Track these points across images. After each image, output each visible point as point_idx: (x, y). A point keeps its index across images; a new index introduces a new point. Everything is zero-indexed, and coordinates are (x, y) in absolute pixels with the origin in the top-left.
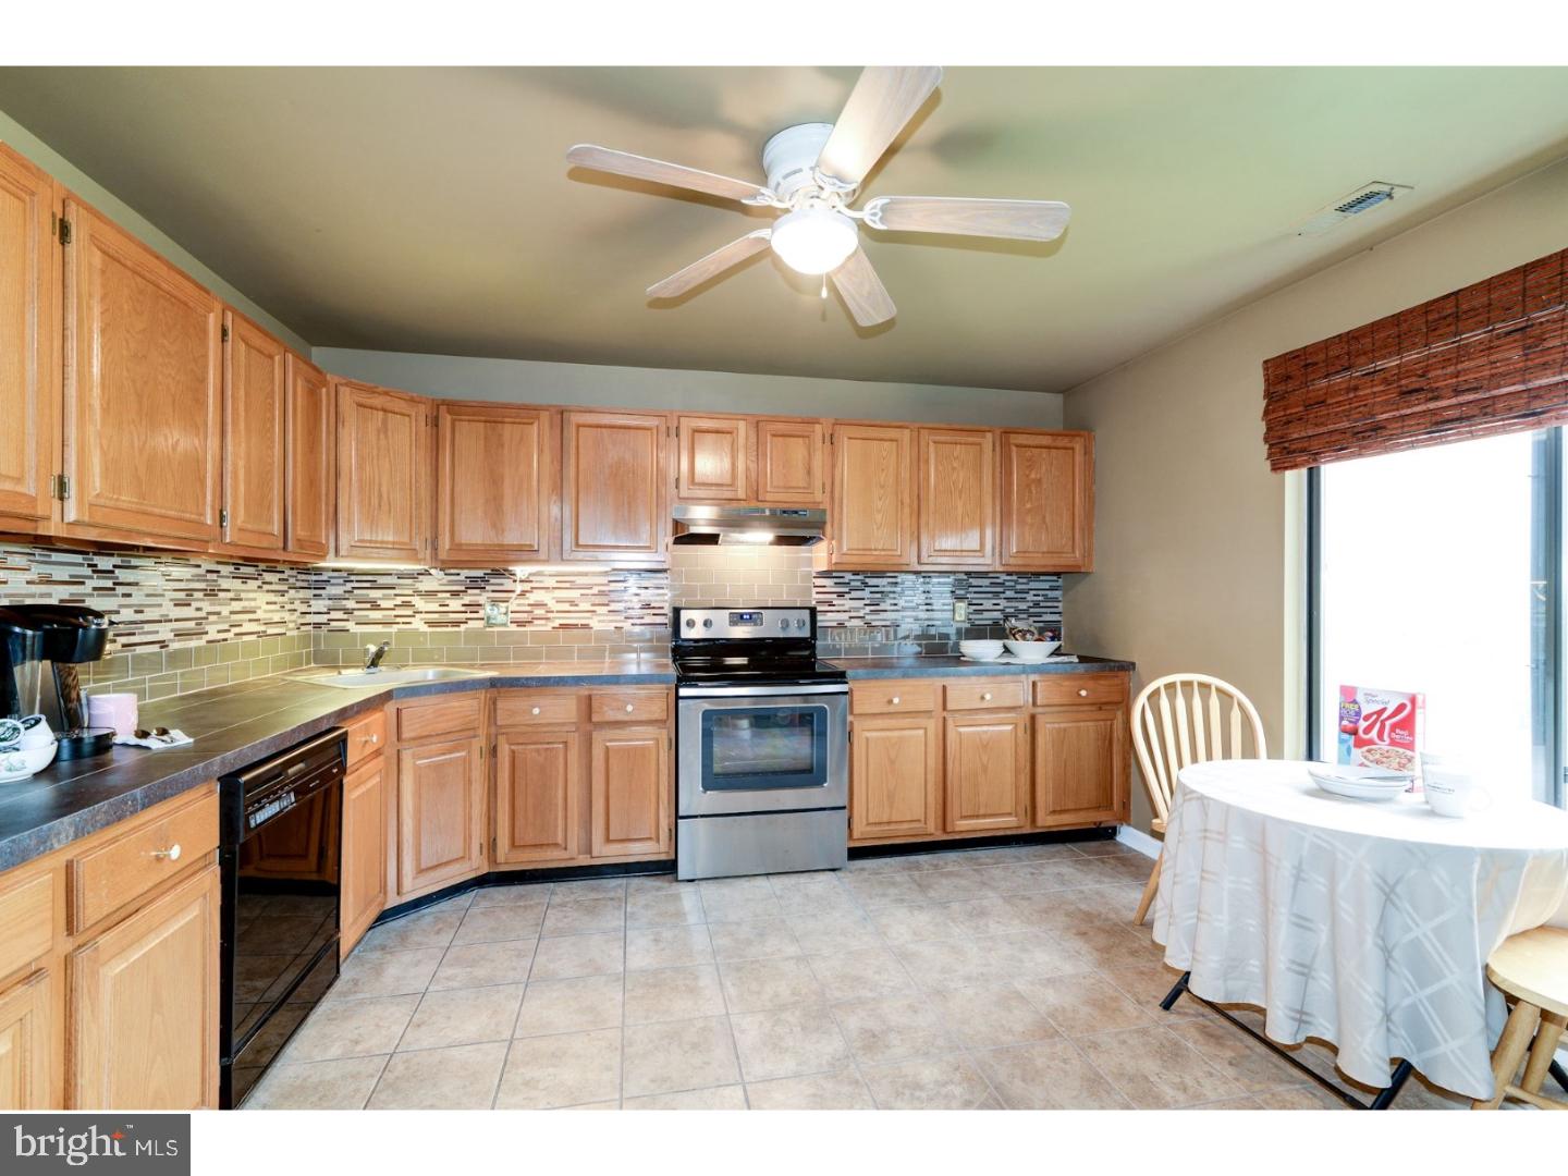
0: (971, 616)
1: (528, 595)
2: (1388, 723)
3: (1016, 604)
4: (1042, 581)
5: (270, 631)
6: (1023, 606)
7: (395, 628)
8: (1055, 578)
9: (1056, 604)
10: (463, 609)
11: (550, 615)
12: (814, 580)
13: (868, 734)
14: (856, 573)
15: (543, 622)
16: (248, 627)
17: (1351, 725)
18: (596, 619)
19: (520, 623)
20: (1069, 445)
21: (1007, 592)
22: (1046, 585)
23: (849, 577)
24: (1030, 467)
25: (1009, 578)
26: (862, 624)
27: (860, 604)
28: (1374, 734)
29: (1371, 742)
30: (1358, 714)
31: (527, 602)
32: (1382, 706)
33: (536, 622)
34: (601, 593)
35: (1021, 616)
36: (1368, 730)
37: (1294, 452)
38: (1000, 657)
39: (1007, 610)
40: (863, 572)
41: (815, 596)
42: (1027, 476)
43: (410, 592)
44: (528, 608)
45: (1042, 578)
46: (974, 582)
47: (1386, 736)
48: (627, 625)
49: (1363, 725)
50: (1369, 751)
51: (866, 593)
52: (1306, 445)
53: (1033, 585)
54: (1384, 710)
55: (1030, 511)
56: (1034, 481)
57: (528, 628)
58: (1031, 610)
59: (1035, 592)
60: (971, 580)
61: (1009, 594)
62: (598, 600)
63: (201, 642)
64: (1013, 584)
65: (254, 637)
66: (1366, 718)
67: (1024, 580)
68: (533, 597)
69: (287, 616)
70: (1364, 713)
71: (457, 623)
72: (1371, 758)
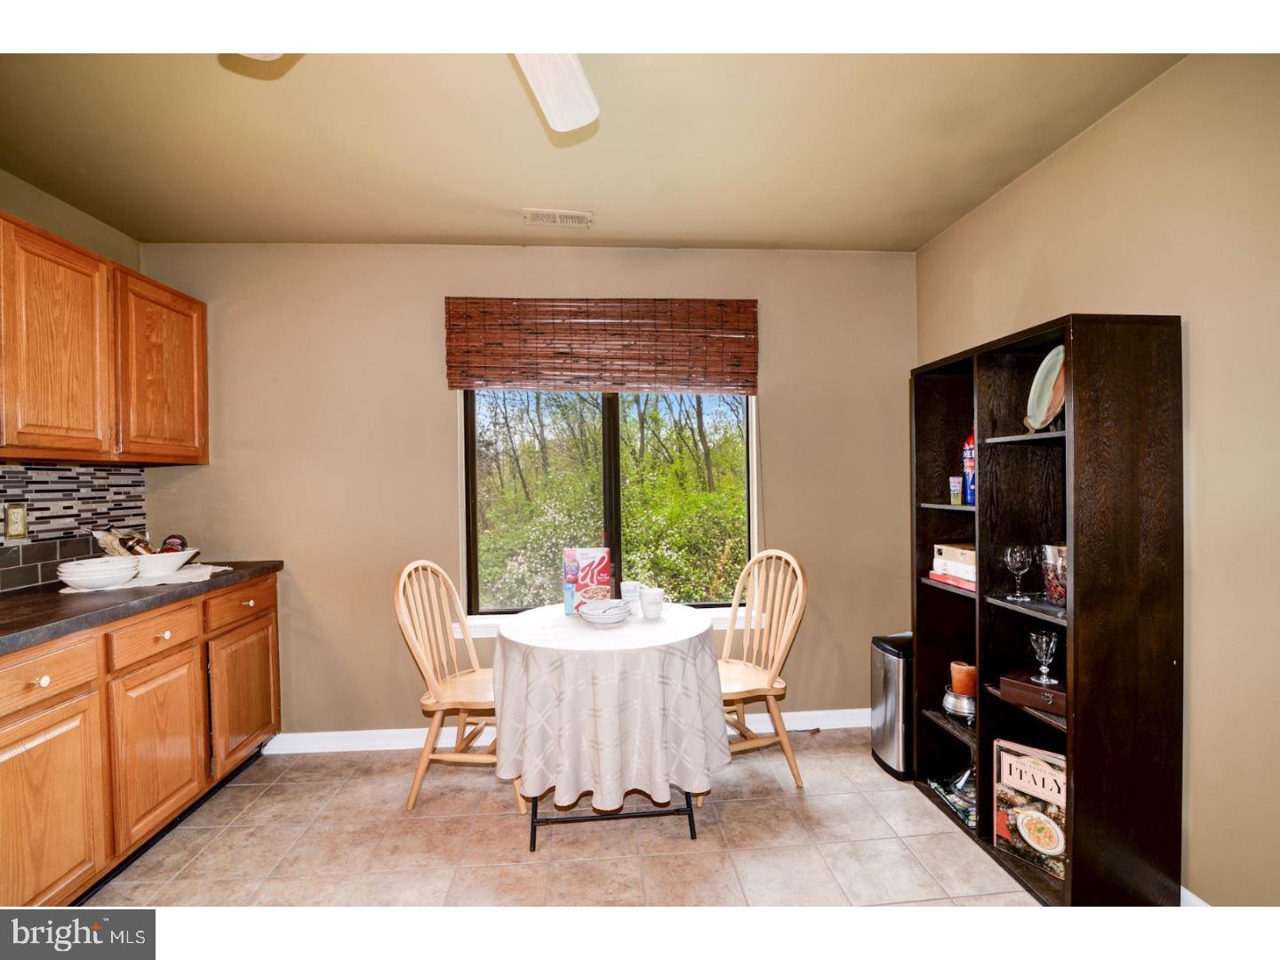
0: (31, 527)
2: (596, 571)
3: (93, 506)
4: (125, 474)
6: (102, 508)
8: (137, 471)
9: (139, 504)
17: (573, 577)
20: (187, 311)
21: (82, 490)
22: (128, 480)
24: (151, 327)
25: (83, 470)
28: (588, 580)
29: (587, 585)
30: (578, 568)
32: (591, 561)
35: (100, 522)
36: (584, 578)
37: (472, 376)
39: (84, 515)
42: (148, 337)
45: (123, 471)
46: (34, 475)
47: (595, 580)
49: (581, 575)
50: (585, 592)
52: (482, 373)
53: (113, 480)
54: (593, 562)
55: (151, 383)
56: (155, 345)
58: (113, 513)
59: (115, 489)
60: (30, 473)
61: (84, 492)
64: (88, 478)
66: (583, 570)
67: (104, 474)
70: (581, 567)
72: (587, 596)
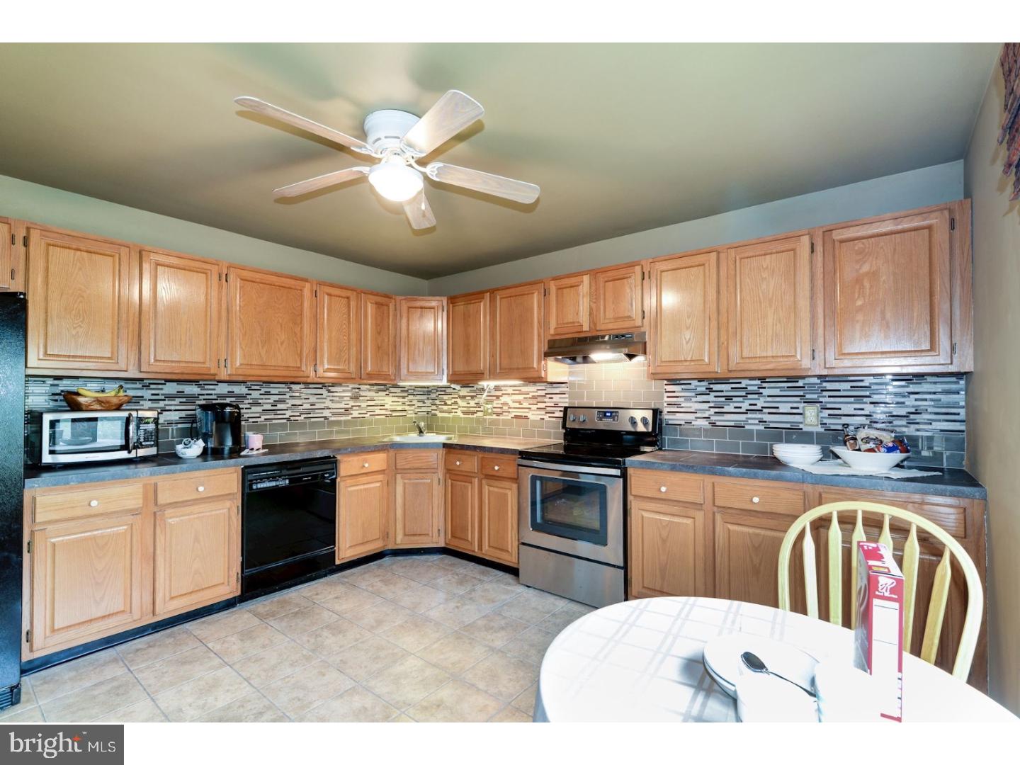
0: (825, 421)
1: (501, 398)
3: (888, 409)
4: (932, 383)
5: (394, 414)
7: (451, 415)
8: (954, 379)
10: (475, 405)
11: (510, 410)
12: (666, 387)
13: (646, 515)
14: (700, 380)
15: (507, 414)
16: (378, 412)
18: (531, 413)
19: (498, 414)
21: (875, 396)
22: (939, 388)
23: (695, 383)
26: (707, 423)
27: (706, 406)
31: (500, 402)
33: (504, 414)
34: (534, 397)
38: (813, 464)
39: (876, 416)
40: (707, 379)
41: (666, 399)
43: (457, 396)
44: (500, 406)
46: (828, 386)
48: (546, 417)
51: (711, 397)
57: (501, 417)
58: (914, 416)
60: (824, 384)
61: (878, 398)
62: (532, 401)
63: (349, 418)
64: (881, 387)
65: (383, 417)
67: (901, 383)
68: (504, 399)
69: (407, 408)
71: (473, 413)
